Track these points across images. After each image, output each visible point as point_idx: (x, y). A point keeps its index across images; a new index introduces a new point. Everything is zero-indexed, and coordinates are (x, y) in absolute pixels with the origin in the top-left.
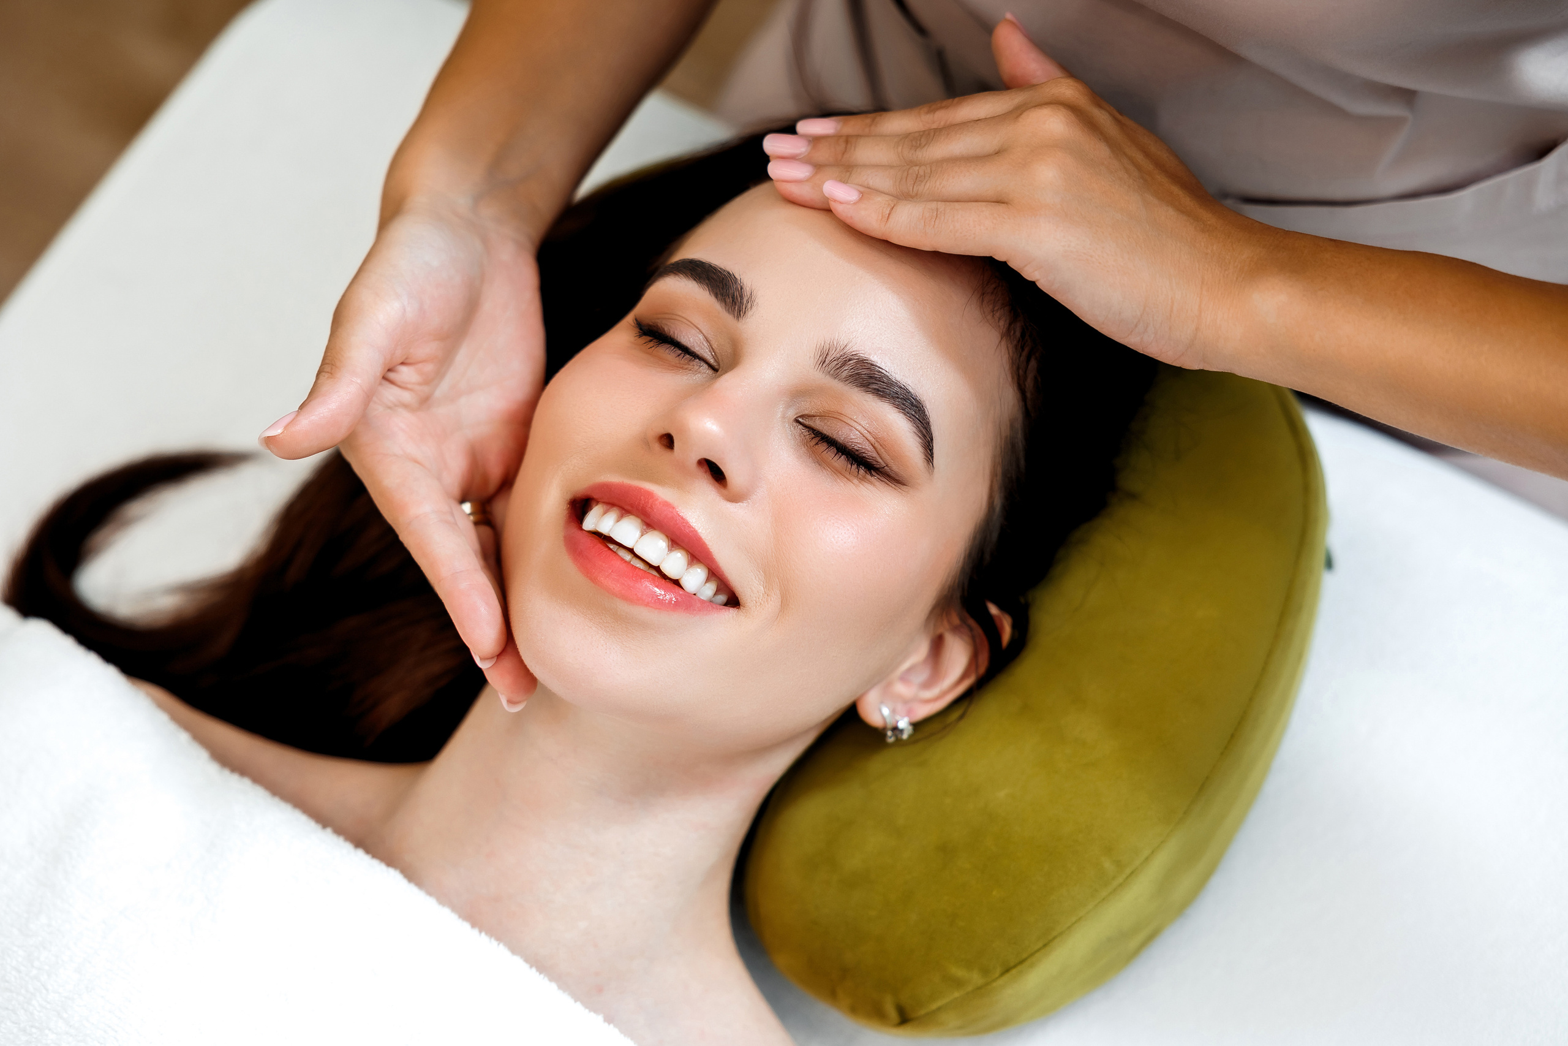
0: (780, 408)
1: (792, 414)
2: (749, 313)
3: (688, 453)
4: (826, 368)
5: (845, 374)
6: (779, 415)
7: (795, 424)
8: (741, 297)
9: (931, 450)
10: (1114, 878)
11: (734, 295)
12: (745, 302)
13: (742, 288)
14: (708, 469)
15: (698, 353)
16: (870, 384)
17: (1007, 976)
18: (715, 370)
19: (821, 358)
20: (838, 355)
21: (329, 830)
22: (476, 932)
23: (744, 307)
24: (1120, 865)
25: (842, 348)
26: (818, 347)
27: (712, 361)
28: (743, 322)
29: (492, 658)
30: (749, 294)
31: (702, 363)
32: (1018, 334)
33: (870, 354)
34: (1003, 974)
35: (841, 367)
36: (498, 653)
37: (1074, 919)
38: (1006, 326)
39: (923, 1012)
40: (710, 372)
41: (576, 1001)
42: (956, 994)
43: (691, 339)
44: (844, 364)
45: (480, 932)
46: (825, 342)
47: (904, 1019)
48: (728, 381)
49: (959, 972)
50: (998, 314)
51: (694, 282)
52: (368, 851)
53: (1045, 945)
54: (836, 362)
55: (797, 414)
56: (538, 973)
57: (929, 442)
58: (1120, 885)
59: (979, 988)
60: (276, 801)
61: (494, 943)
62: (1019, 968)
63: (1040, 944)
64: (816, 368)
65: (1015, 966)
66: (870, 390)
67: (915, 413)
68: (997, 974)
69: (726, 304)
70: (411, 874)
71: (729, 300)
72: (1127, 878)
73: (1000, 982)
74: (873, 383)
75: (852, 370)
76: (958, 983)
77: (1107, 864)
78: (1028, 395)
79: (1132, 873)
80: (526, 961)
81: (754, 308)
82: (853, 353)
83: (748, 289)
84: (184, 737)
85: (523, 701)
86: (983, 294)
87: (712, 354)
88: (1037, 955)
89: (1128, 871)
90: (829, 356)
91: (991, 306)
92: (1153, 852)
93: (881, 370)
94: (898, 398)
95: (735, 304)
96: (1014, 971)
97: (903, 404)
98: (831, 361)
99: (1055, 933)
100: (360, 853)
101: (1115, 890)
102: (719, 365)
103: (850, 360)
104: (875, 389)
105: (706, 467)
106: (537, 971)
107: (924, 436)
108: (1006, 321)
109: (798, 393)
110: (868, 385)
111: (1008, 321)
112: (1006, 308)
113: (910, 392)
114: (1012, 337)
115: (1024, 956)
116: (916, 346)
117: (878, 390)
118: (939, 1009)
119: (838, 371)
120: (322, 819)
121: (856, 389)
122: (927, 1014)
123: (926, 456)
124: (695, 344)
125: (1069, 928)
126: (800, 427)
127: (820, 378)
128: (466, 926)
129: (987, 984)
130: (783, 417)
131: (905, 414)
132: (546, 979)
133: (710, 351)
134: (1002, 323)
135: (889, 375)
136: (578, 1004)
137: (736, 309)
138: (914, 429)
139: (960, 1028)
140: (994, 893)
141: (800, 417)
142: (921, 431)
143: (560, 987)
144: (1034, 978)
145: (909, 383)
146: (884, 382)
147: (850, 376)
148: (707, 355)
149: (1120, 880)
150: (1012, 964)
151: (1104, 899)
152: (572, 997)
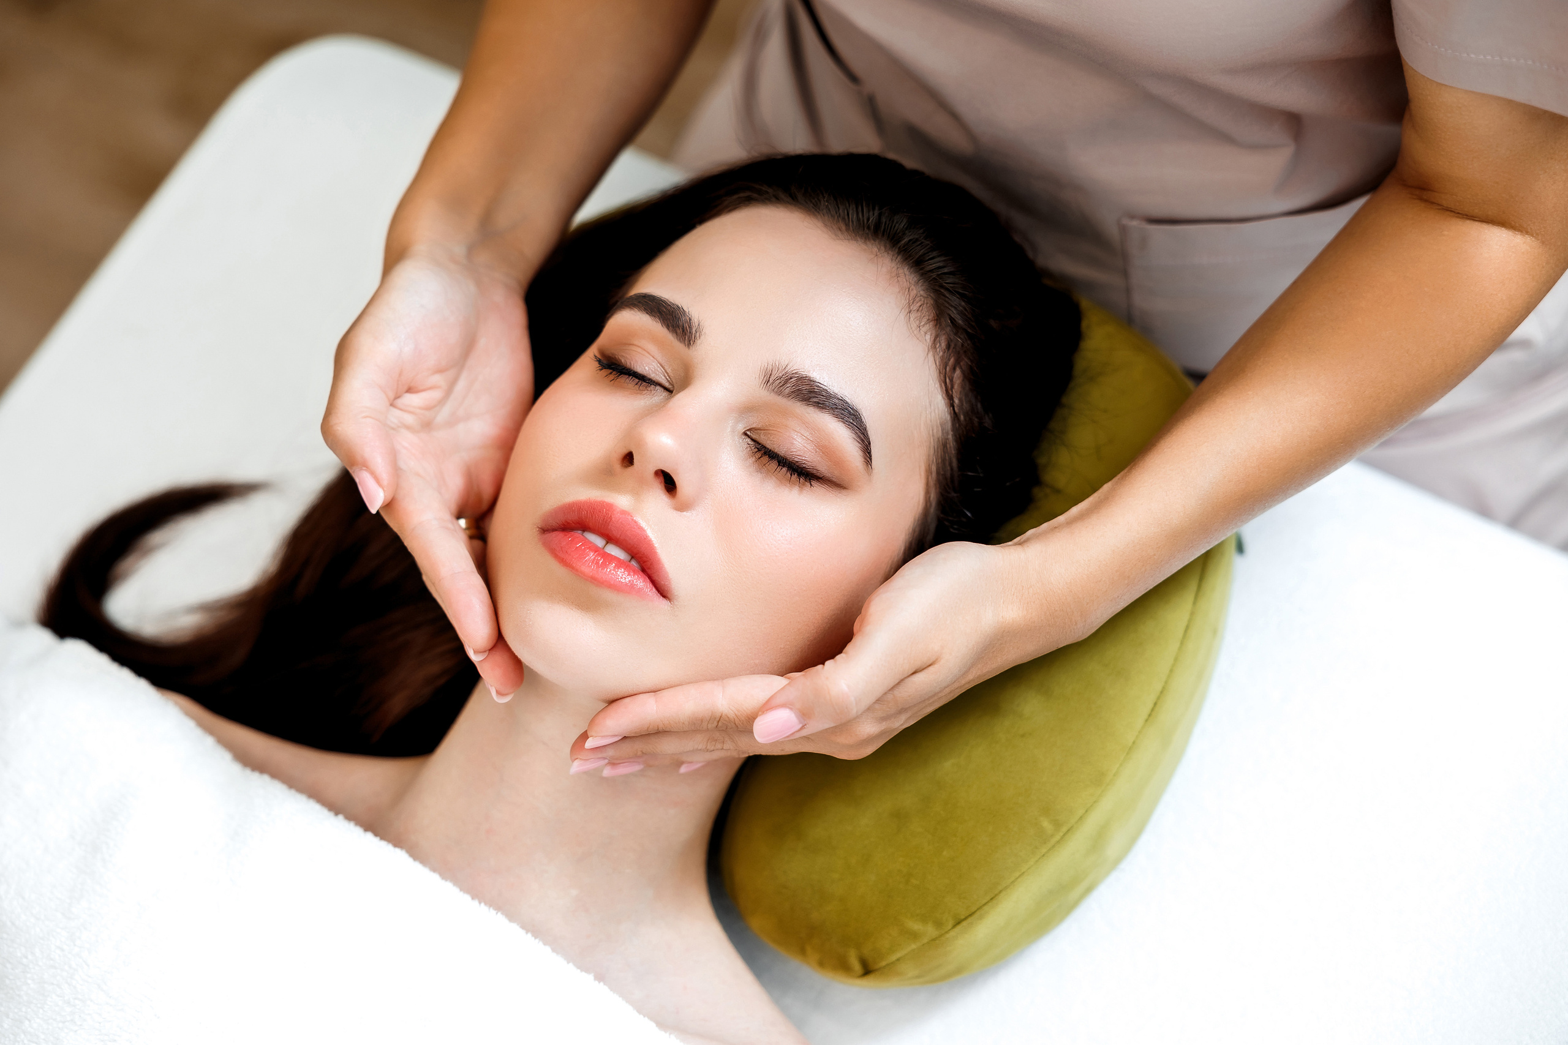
0: (731, 423)
1: (741, 427)
2: (698, 342)
3: (646, 465)
4: (771, 386)
5: (787, 391)
6: (729, 429)
7: (744, 437)
8: (690, 327)
9: (870, 453)
10: (1052, 836)
11: (683, 327)
12: (694, 332)
13: (690, 319)
14: (663, 480)
15: (654, 379)
16: (810, 398)
17: (959, 927)
18: (670, 391)
19: (765, 378)
20: (781, 375)
21: (341, 817)
22: (476, 902)
23: (693, 337)
24: (1057, 824)
25: (784, 367)
26: (762, 368)
27: (667, 385)
28: (694, 349)
29: (485, 651)
30: (697, 324)
31: (658, 388)
32: (944, 345)
33: (809, 371)
34: (954, 926)
35: (783, 385)
36: (490, 648)
37: (1017, 874)
38: (932, 339)
39: (883, 963)
40: (666, 394)
41: (568, 963)
42: (914, 946)
43: (647, 368)
44: (786, 382)
45: (480, 903)
46: (768, 364)
47: (867, 970)
48: (682, 399)
49: (915, 926)
50: (924, 329)
51: (648, 316)
52: (376, 834)
53: (992, 899)
54: (779, 381)
55: (745, 428)
56: (533, 938)
57: (867, 446)
58: (1058, 842)
59: (934, 940)
60: (293, 792)
61: (493, 912)
62: (969, 920)
63: (988, 898)
64: (762, 386)
65: (966, 919)
66: (811, 403)
67: (853, 420)
68: (950, 926)
69: (677, 334)
70: (415, 853)
71: (679, 331)
72: (1064, 835)
73: (952, 933)
74: (813, 397)
75: (794, 387)
76: (914, 936)
77: (1046, 824)
78: (956, 401)
79: (1068, 830)
80: (523, 927)
81: (702, 337)
82: (794, 372)
83: (696, 320)
84: (210, 741)
85: (511, 693)
86: (910, 312)
87: (667, 378)
88: (985, 908)
89: (1064, 829)
90: (773, 376)
91: (918, 322)
92: (1086, 811)
93: (819, 385)
94: (836, 408)
95: (686, 335)
96: (964, 923)
97: (842, 414)
98: (774, 381)
99: (1000, 888)
100: (369, 836)
101: (1054, 846)
102: (673, 385)
103: (791, 378)
104: (815, 402)
105: (662, 479)
106: (533, 936)
107: (863, 441)
108: (931, 335)
109: (747, 409)
110: (809, 399)
111: (934, 335)
112: (931, 323)
113: (847, 403)
114: (938, 350)
115: (974, 909)
116: (852, 361)
117: (819, 403)
118: (898, 960)
119: (782, 388)
120: (335, 808)
121: (799, 404)
122: (888, 965)
123: (866, 459)
124: (651, 371)
125: (1013, 882)
126: (749, 440)
127: (766, 395)
128: (467, 898)
129: (941, 936)
130: (733, 431)
131: (844, 423)
132: (541, 943)
133: (665, 376)
134: (928, 337)
135: (827, 388)
136: (571, 965)
137: (687, 338)
138: (854, 436)
139: (918, 977)
140: (945, 853)
141: (748, 430)
142: (859, 437)
143: (554, 950)
144: (983, 930)
145: (846, 394)
146: (823, 396)
147: (792, 392)
148: (663, 380)
149: (1057, 837)
150: (963, 917)
151: (1043, 855)
152: (565, 959)
